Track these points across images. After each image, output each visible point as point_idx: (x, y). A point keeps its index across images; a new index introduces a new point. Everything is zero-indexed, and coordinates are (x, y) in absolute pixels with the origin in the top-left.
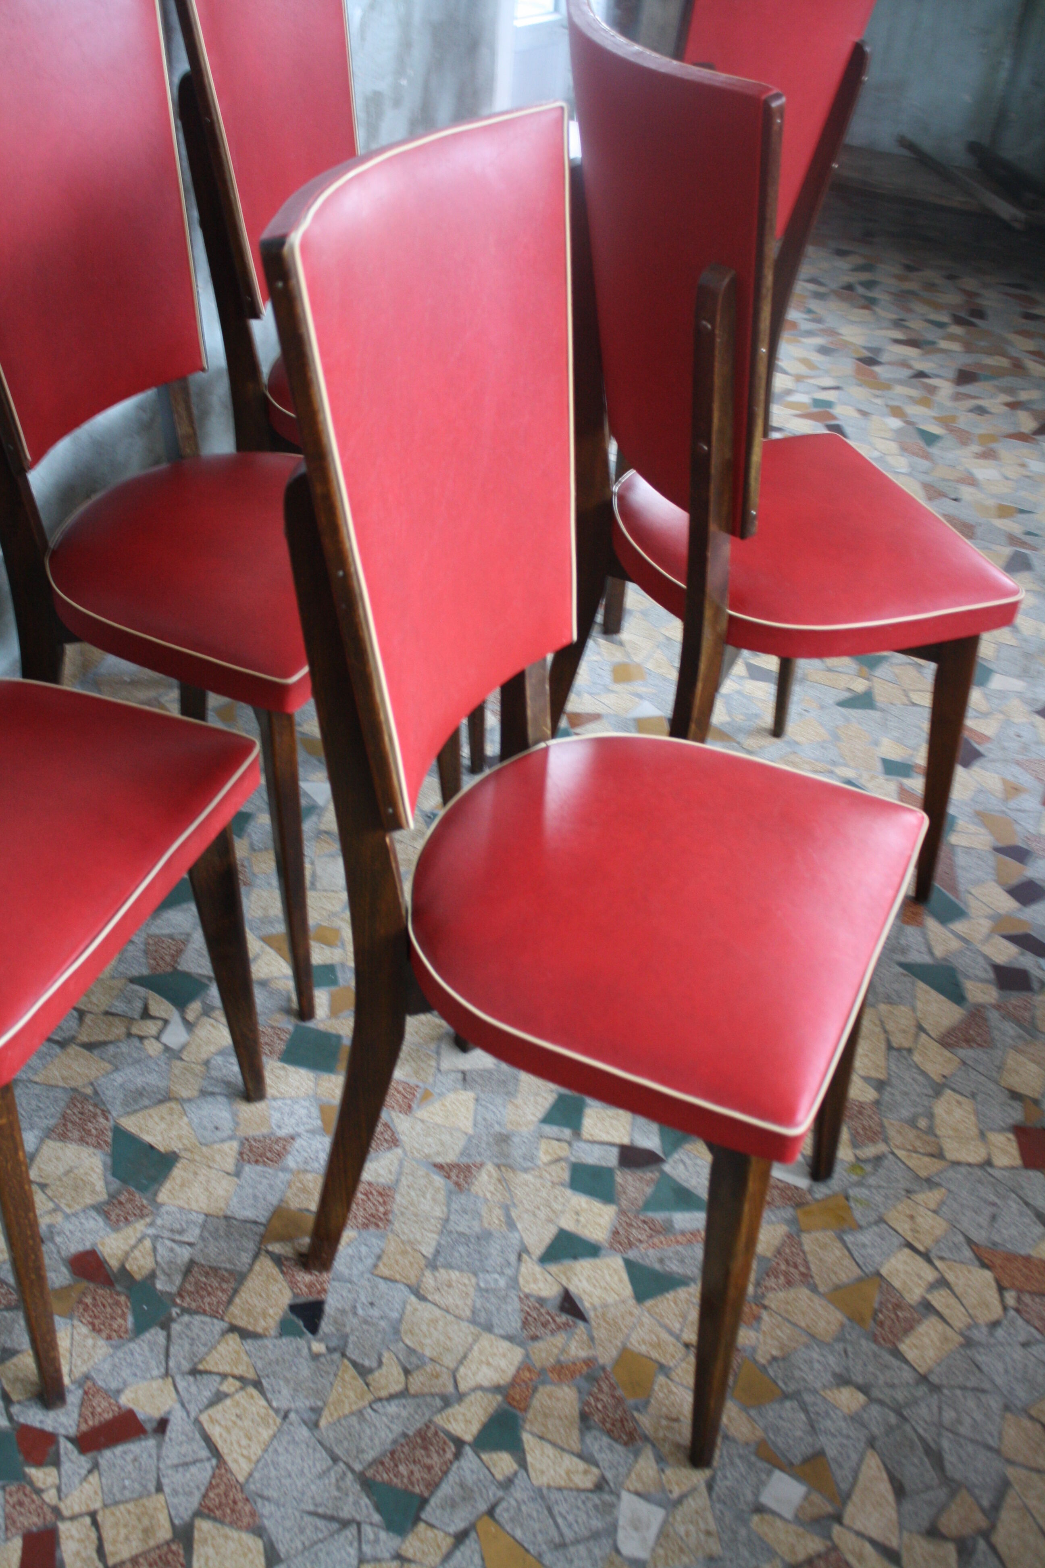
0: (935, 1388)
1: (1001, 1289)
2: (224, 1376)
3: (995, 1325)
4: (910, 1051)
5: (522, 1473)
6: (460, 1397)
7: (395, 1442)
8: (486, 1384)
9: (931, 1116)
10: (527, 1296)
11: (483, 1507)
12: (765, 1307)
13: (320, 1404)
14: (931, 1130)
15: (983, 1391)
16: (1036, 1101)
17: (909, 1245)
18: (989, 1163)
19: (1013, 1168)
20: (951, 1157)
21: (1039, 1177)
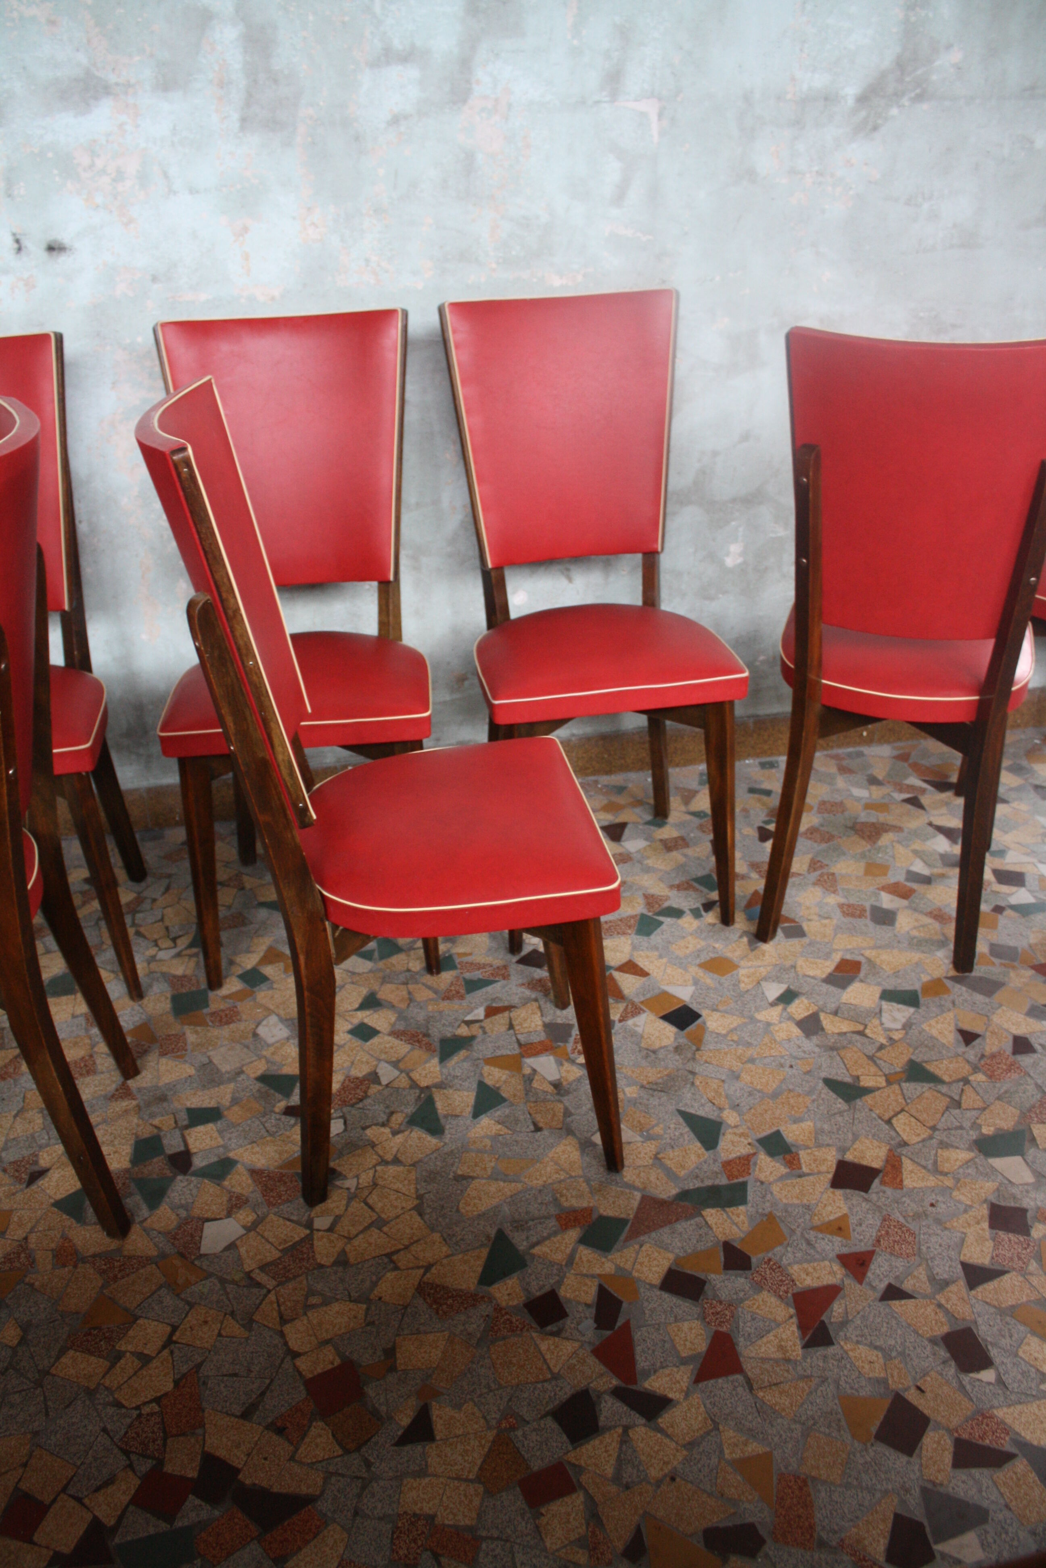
0: (39, 1384)
1: (157, 1400)
3: (118, 1405)
4: (396, 1268)
9: (326, 1302)
10: (36, 1156)
12: (75, 1266)
14: (308, 1307)
15: (47, 1415)
16: (393, 1369)
17: (175, 1328)
18: (296, 1355)
19: (300, 1373)
20: (287, 1329)
21: (300, 1394)
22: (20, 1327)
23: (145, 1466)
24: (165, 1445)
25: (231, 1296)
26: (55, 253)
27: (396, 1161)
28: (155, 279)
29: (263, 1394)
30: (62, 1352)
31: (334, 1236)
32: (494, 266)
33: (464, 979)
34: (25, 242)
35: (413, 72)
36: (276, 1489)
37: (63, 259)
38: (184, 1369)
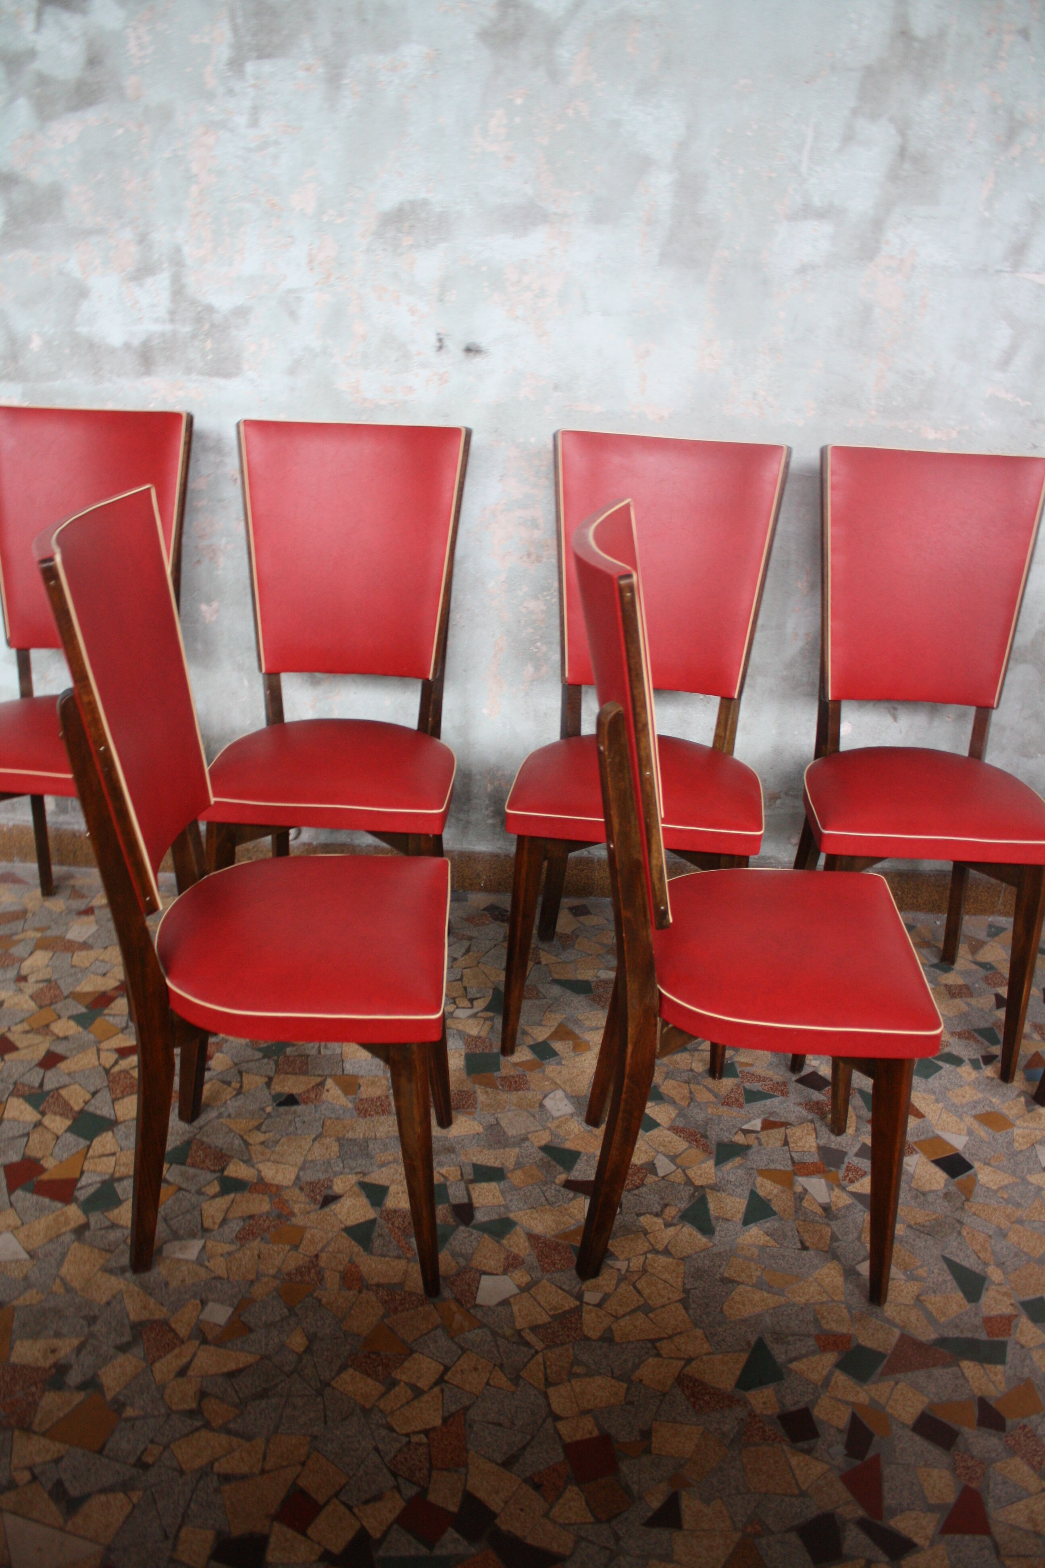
0: (320, 1393)
1: (426, 1432)
2: (241, 1082)
3: (391, 1429)
4: (659, 1355)
5: (207, 1198)
6: (253, 1166)
7: (216, 1147)
8: (263, 1174)
9: (589, 1374)
10: (331, 1181)
11: (184, 1186)
12: (360, 1292)
13: (233, 1116)
14: (572, 1375)
15: (326, 1423)
16: (648, 1451)
17: (447, 1369)
18: (557, 1418)
19: (560, 1436)
20: (551, 1391)
21: (558, 1456)
22: (307, 1337)
23: (411, 1491)
24: (430, 1476)
25: (501, 1349)
26: (471, 354)
27: (666, 1252)
28: (556, 388)
29: (524, 1448)
30: (343, 1368)
31: (602, 1313)
32: (874, 413)
33: (745, 1088)
34: (447, 342)
35: (827, 228)
36: (529, 1541)
37: (477, 361)
38: (453, 1408)
